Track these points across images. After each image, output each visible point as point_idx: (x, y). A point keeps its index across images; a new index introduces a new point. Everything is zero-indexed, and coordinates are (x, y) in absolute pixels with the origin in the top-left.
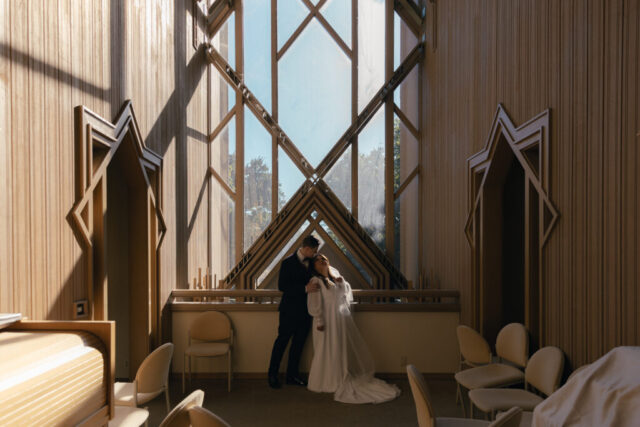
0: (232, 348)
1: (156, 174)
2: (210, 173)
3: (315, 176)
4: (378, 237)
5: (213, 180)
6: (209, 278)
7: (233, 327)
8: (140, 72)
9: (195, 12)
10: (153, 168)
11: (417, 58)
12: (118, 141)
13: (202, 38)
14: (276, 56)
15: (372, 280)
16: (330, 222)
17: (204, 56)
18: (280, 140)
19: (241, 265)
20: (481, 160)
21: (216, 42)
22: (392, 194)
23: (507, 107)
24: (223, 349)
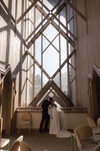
0: (31, 122)
1: (14, 80)
2: (27, 79)
3: (51, 79)
4: (66, 94)
5: (28, 80)
6: (26, 104)
7: (31, 117)
8: (12, 58)
9: (25, 44)
10: (14, 78)
11: (74, 52)
12: (7, 73)
13: (26, 49)
14: (42, 53)
15: (65, 104)
16: (55, 90)
17: (27, 53)
18: (43, 71)
19: (33, 101)
20: (90, 76)
21: (29, 50)
22: (70, 83)
23: (95, 64)
24: (29, 122)
